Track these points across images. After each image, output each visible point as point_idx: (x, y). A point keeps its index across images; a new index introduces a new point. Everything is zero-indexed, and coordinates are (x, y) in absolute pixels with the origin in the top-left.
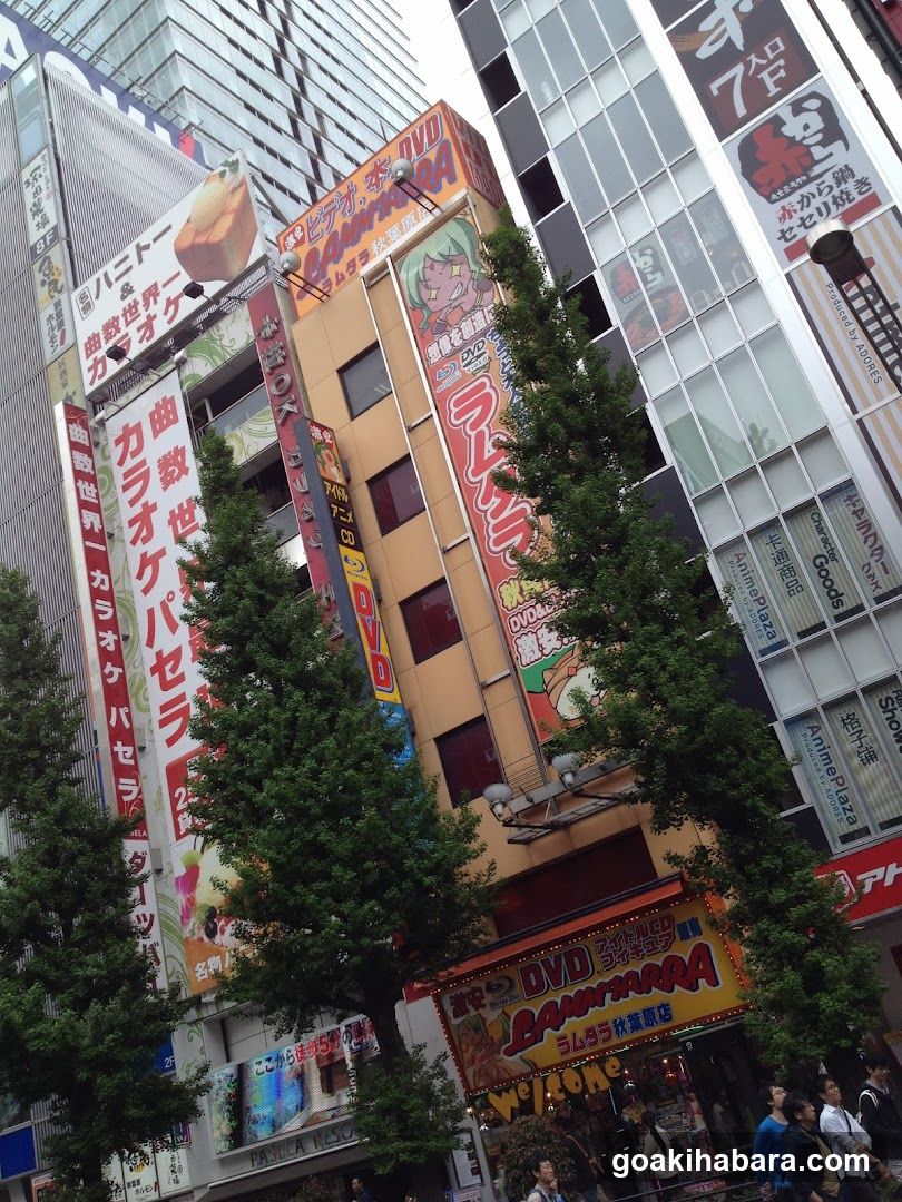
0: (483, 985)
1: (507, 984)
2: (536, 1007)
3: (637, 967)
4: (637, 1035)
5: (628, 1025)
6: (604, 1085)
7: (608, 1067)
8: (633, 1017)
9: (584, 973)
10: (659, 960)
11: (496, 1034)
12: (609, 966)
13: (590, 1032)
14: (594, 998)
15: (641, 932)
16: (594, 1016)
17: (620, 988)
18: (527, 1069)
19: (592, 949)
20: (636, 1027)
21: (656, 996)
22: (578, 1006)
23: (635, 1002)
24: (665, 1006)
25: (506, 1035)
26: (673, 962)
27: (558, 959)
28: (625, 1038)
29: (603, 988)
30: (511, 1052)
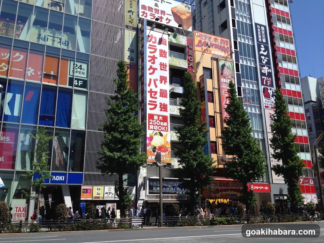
0: (213, 182)
1: (217, 183)
2: (220, 188)
3: (235, 188)
4: (231, 197)
5: (231, 195)
6: (226, 202)
7: (227, 200)
8: (232, 194)
9: (228, 186)
10: (238, 188)
11: (212, 190)
12: (232, 187)
13: (226, 194)
14: (228, 190)
15: (237, 184)
16: (227, 192)
17: (232, 190)
18: (215, 197)
19: (230, 184)
20: (232, 196)
21: (236, 193)
22: (226, 190)
23: (233, 193)
24: (236, 194)
25: (214, 191)
26: (239, 189)
27: (225, 183)
28: (230, 197)
29: (230, 189)
30: (213, 193)
